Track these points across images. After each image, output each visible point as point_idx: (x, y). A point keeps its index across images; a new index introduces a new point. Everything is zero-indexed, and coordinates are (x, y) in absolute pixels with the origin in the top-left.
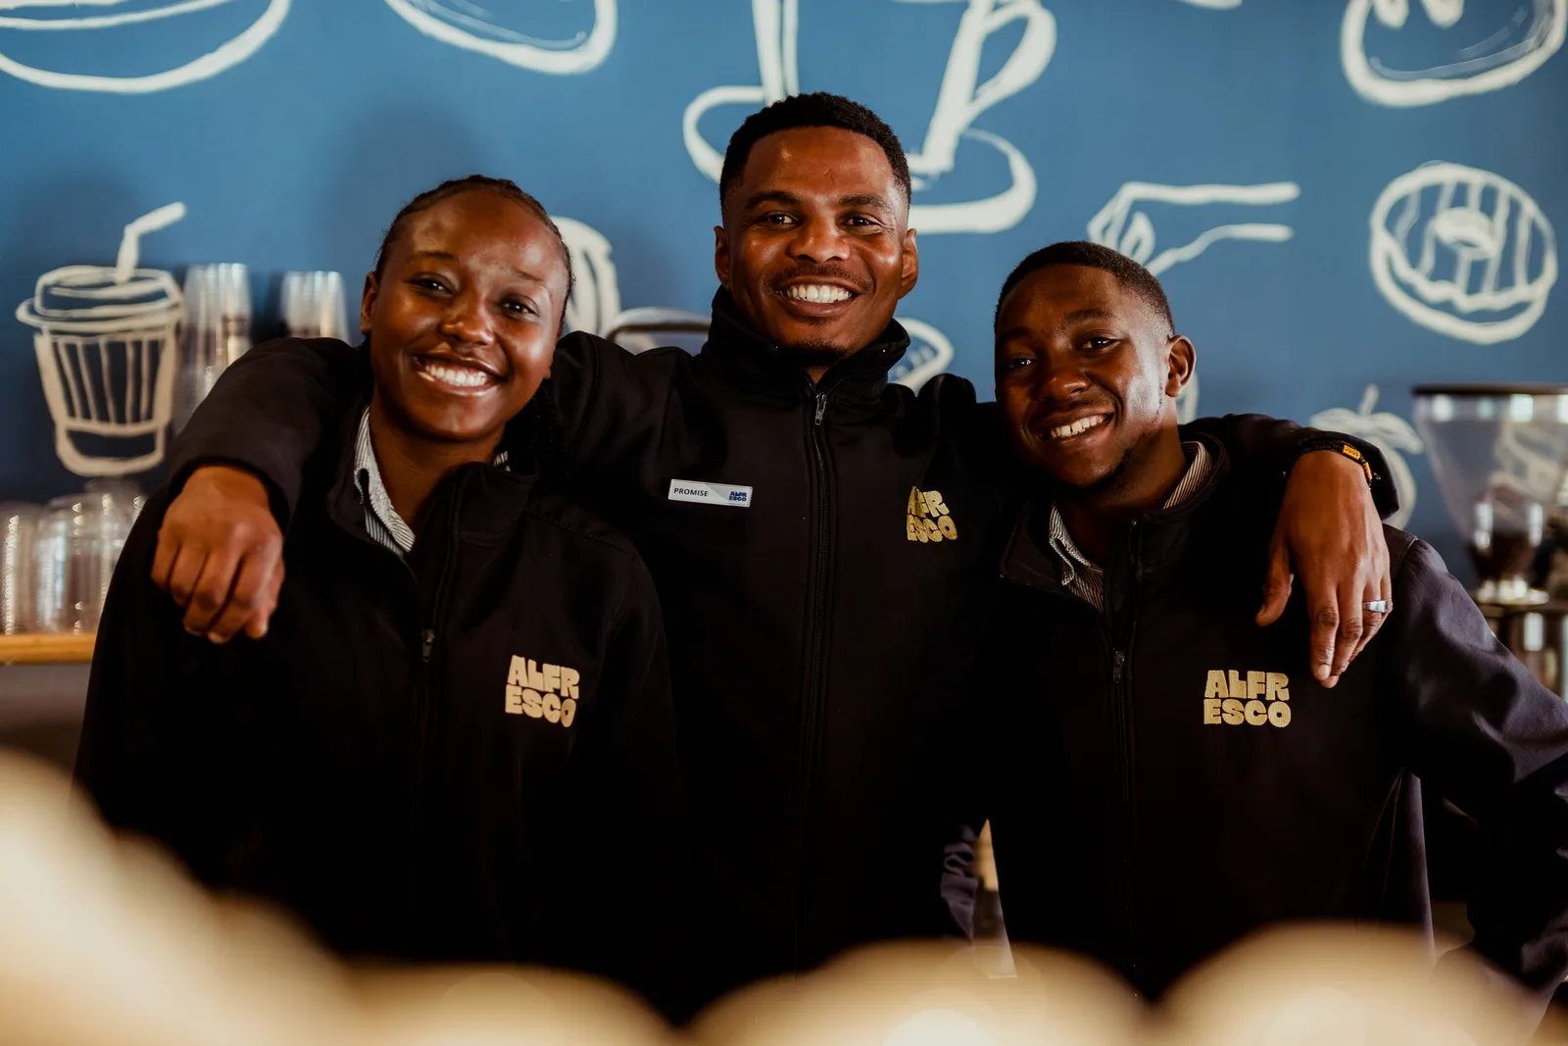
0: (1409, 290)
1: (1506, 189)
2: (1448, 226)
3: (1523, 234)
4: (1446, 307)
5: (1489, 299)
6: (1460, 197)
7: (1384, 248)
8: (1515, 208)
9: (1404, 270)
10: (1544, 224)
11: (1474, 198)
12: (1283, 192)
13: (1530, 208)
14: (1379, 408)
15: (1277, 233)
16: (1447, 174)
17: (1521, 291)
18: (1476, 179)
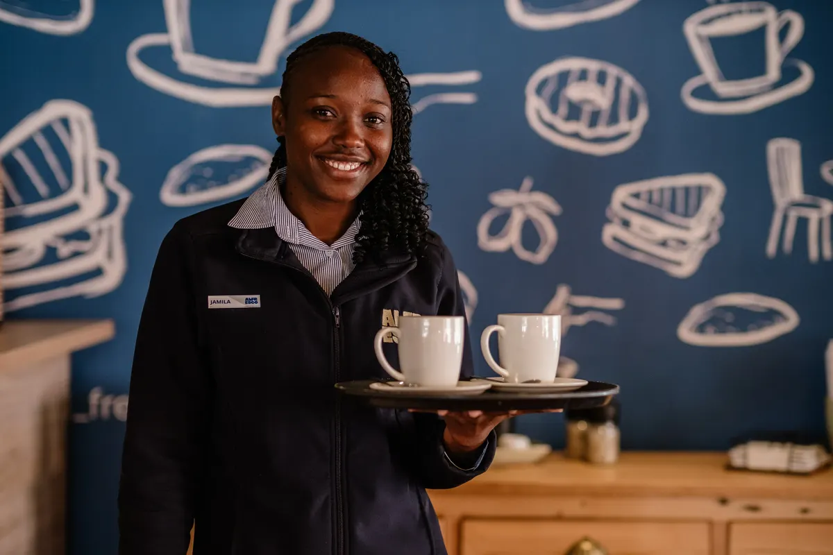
0: (551, 127)
1: (613, 71)
2: (575, 92)
3: (625, 96)
4: (576, 135)
5: (602, 130)
6: (583, 75)
7: (535, 106)
8: (619, 82)
9: (547, 116)
10: (639, 90)
11: (592, 76)
12: (471, 77)
13: (629, 81)
14: (534, 189)
15: (467, 98)
16: (574, 64)
17: (624, 125)
18: (593, 66)
